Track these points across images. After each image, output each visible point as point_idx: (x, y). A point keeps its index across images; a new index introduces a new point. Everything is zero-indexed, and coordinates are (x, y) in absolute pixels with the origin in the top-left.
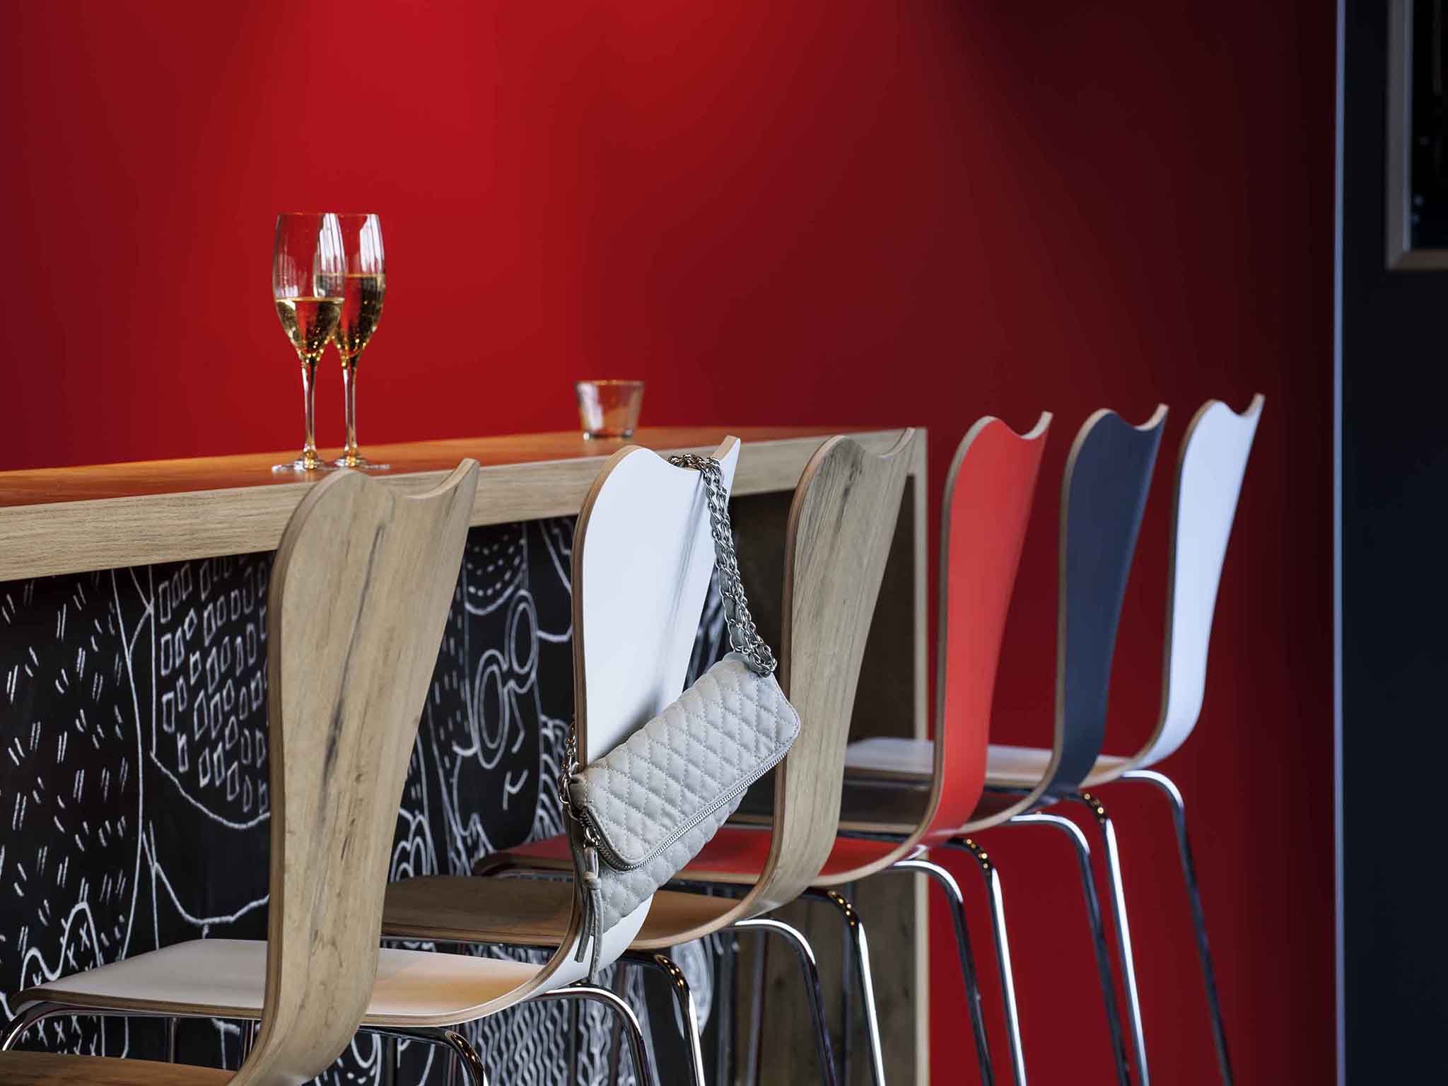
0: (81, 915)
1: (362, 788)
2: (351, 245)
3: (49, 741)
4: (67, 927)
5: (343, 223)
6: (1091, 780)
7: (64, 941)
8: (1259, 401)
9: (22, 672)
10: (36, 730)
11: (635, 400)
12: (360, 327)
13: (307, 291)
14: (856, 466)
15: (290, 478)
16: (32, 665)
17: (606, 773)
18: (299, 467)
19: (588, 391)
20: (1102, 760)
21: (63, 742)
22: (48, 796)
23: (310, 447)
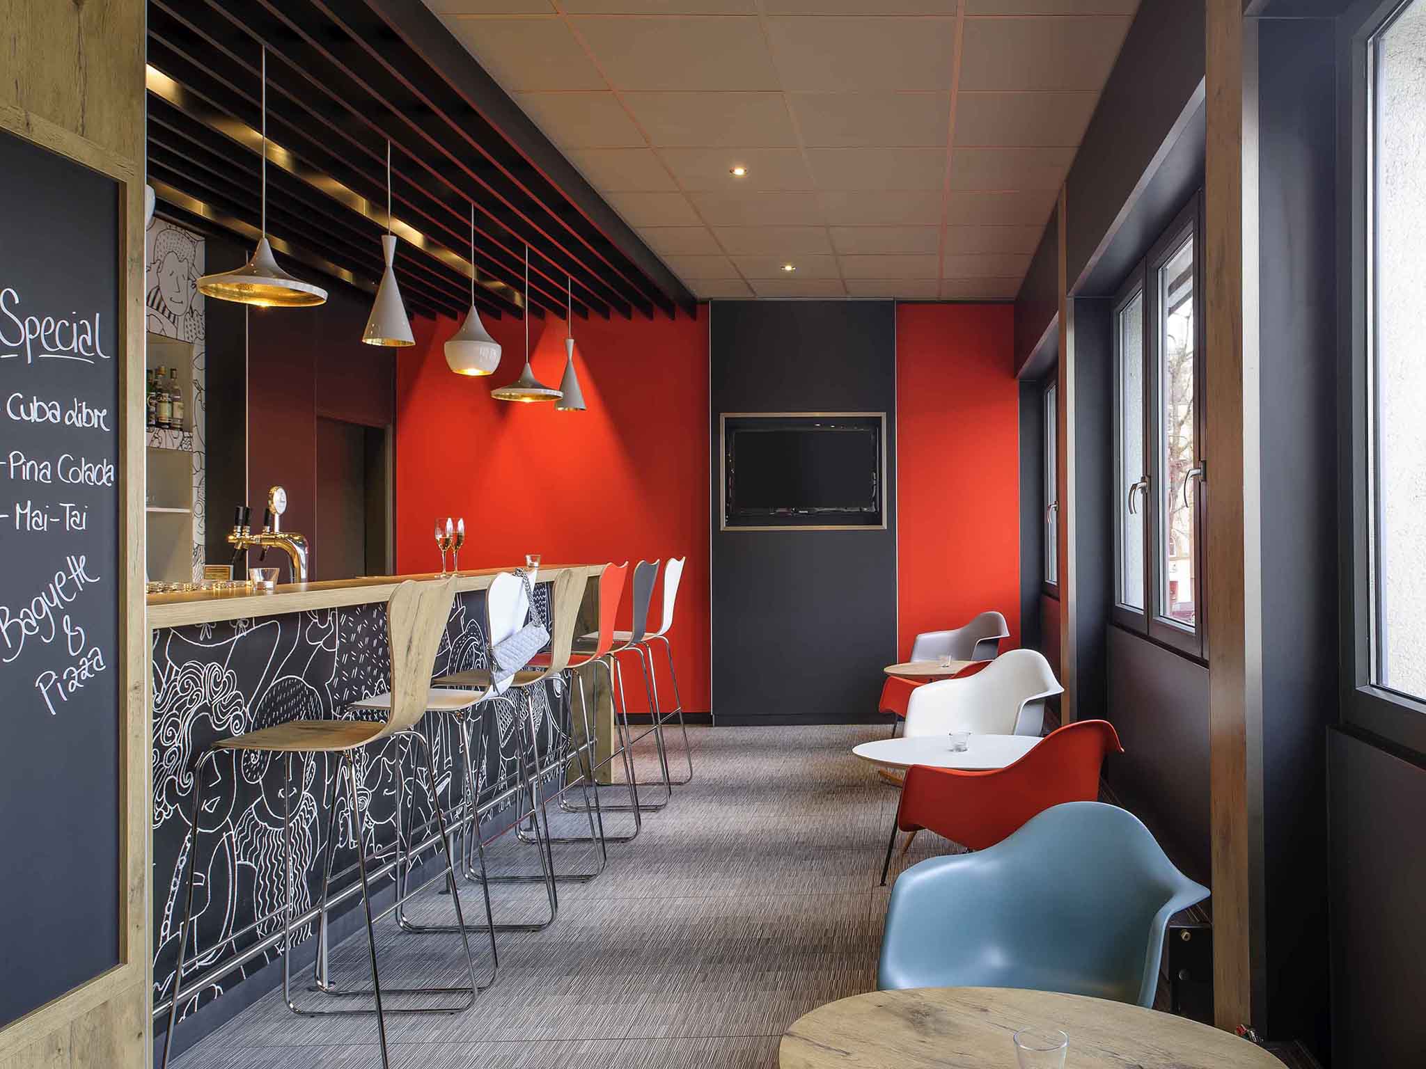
0: (381, 682)
1: (421, 657)
2: (455, 526)
3: (371, 641)
4: (377, 685)
5: (453, 521)
6: (644, 639)
7: (376, 688)
8: (684, 558)
9: (363, 626)
10: (367, 640)
11: (539, 559)
12: (458, 543)
13: (445, 535)
14: (571, 575)
15: (439, 579)
16: (366, 624)
17: (499, 648)
18: (442, 576)
19: (528, 557)
20: (646, 634)
21: (375, 641)
22: (371, 655)
23: (444, 571)
